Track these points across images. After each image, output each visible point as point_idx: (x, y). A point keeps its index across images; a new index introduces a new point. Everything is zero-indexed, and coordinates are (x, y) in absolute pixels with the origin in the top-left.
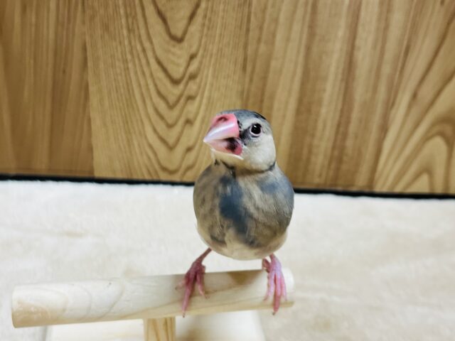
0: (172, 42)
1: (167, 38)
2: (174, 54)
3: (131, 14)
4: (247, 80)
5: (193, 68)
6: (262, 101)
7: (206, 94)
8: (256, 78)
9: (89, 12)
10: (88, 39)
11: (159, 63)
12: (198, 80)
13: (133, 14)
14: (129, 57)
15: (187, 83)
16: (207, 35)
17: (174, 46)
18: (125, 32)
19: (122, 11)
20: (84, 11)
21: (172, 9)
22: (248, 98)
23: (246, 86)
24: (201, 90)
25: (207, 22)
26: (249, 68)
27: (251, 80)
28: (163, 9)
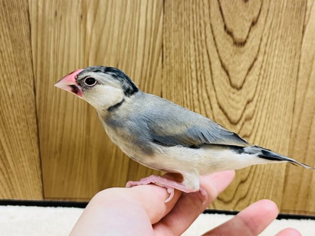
0: (233, 90)
1: (229, 87)
2: (233, 100)
3: (200, 68)
4: (296, 119)
5: (249, 111)
6: (308, 138)
7: (260, 133)
8: (303, 118)
9: (167, 68)
10: (164, 89)
11: (220, 107)
12: (253, 121)
13: (202, 68)
14: (196, 103)
15: (243, 124)
16: (262, 83)
17: (234, 93)
18: (194, 83)
19: (193, 66)
20: (163, 67)
21: (234, 62)
22: (296, 136)
23: (295, 126)
24: (255, 130)
25: (262, 72)
26: (297, 111)
27: (299, 120)
28: (226, 63)
